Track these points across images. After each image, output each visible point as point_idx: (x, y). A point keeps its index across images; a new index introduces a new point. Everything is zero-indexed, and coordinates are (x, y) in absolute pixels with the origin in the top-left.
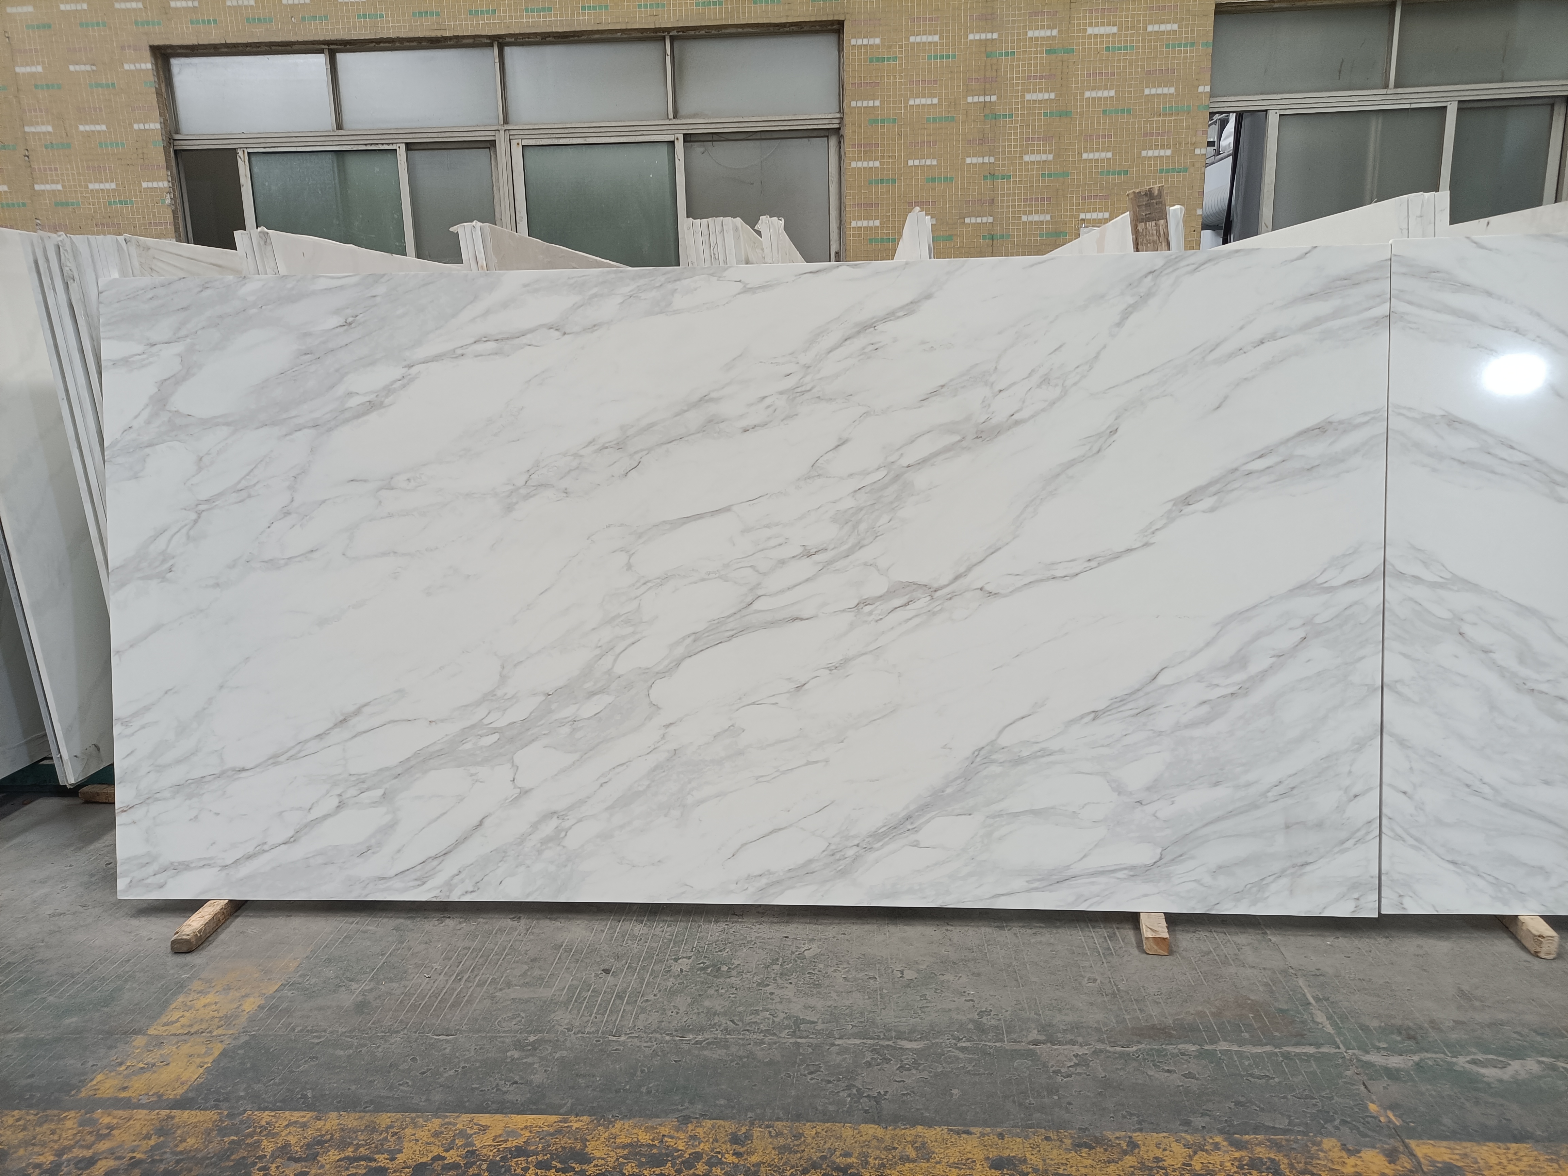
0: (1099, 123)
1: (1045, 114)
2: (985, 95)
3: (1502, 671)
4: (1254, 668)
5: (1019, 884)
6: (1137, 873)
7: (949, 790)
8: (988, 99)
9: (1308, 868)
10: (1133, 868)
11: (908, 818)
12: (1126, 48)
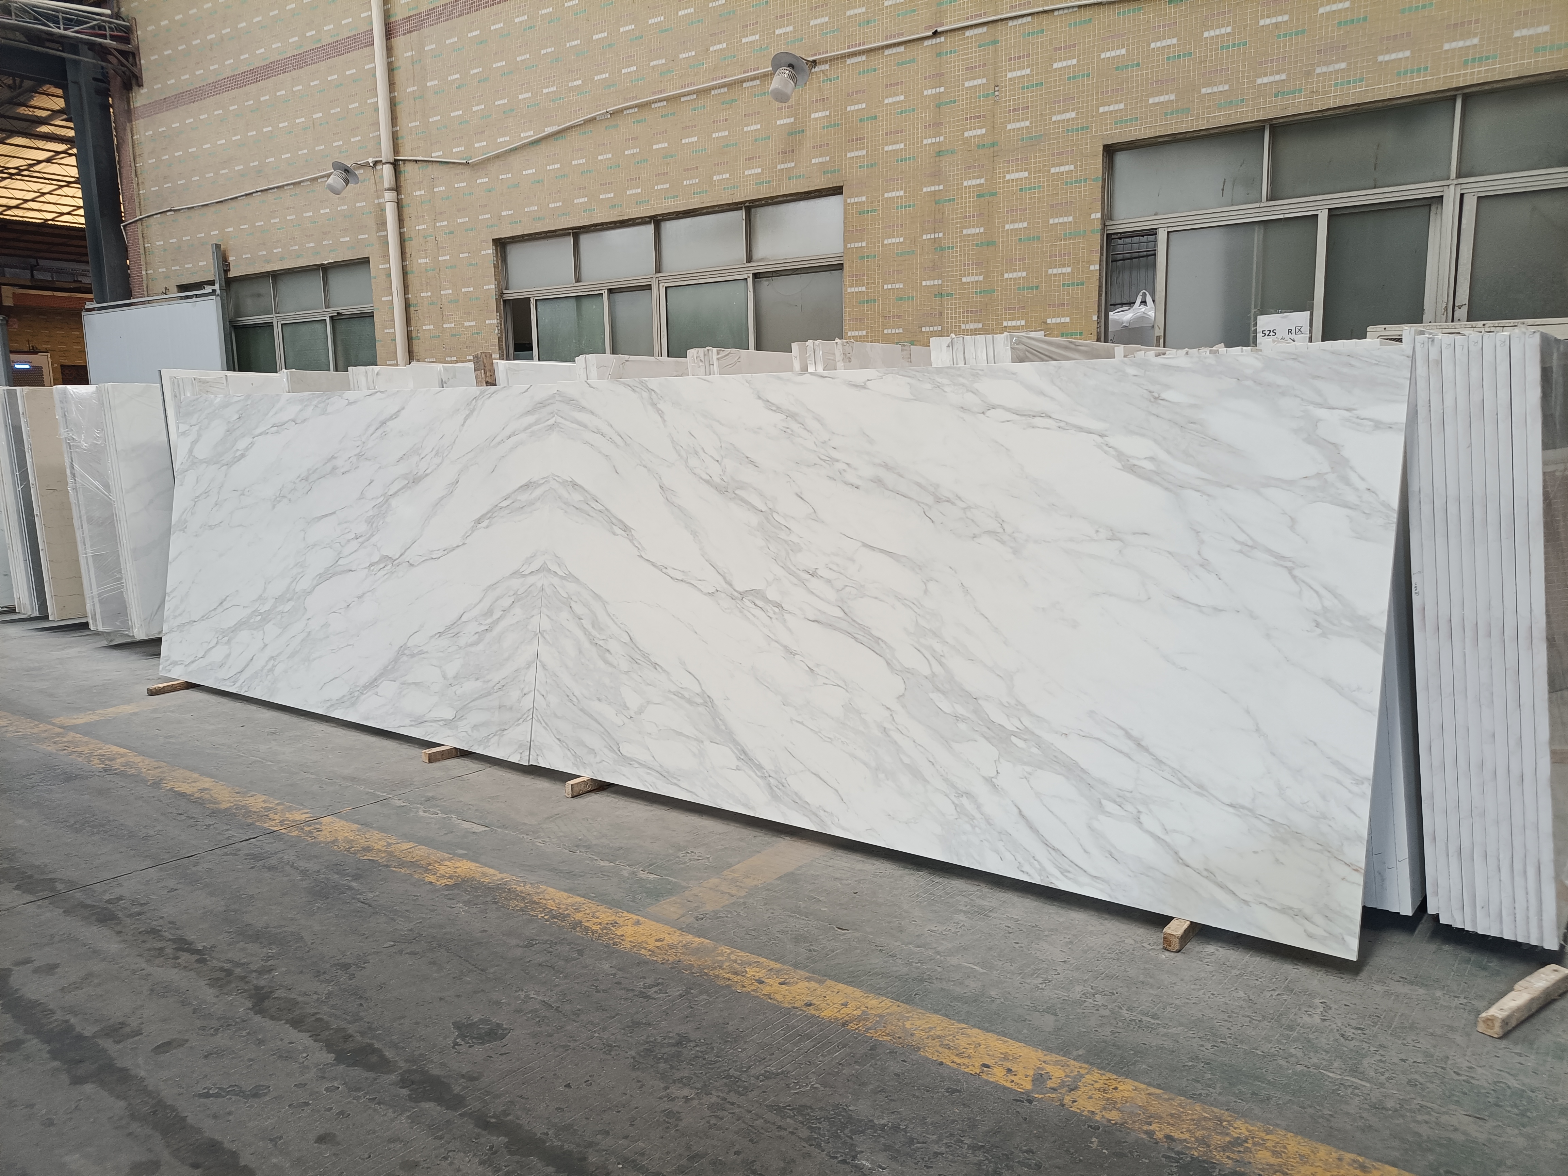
0: (1016, 249)
1: (977, 245)
2: (935, 233)
3: (584, 629)
4: (496, 616)
5: (407, 722)
6: (448, 723)
7: (389, 667)
8: (936, 236)
9: (505, 732)
10: (445, 720)
11: (376, 679)
12: (1035, 188)
